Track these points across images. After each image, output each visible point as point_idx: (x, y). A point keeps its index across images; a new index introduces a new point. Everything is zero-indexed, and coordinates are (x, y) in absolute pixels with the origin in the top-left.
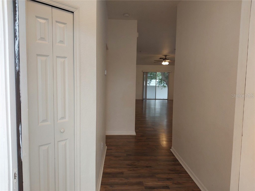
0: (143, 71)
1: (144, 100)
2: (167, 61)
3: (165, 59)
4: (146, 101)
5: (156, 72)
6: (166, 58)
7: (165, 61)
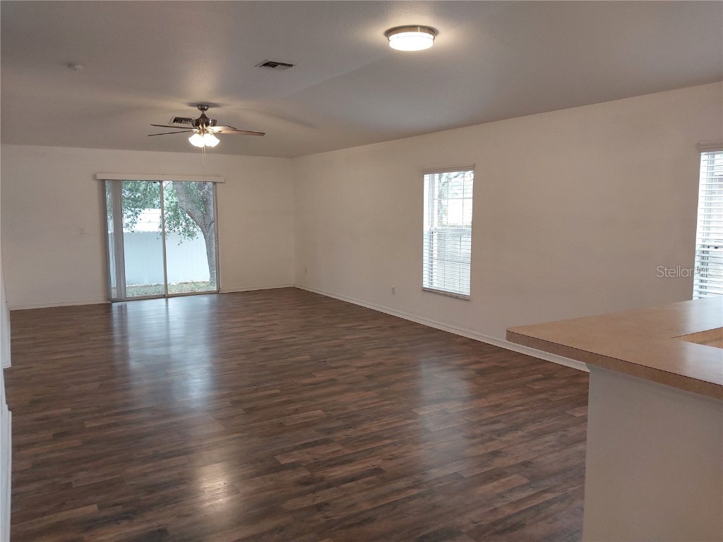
0: (100, 177)
1: (115, 305)
2: (210, 128)
3: (202, 123)
4: (122, 310)
5: (161, 182)
6: (203, 116)
7: (204, 131)
